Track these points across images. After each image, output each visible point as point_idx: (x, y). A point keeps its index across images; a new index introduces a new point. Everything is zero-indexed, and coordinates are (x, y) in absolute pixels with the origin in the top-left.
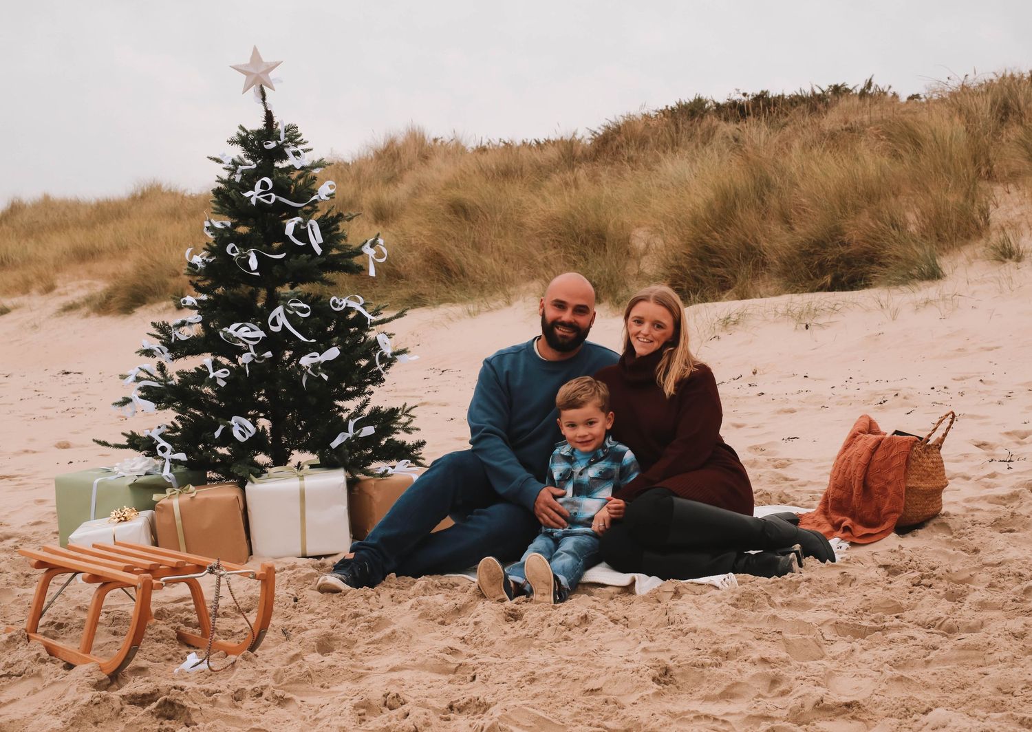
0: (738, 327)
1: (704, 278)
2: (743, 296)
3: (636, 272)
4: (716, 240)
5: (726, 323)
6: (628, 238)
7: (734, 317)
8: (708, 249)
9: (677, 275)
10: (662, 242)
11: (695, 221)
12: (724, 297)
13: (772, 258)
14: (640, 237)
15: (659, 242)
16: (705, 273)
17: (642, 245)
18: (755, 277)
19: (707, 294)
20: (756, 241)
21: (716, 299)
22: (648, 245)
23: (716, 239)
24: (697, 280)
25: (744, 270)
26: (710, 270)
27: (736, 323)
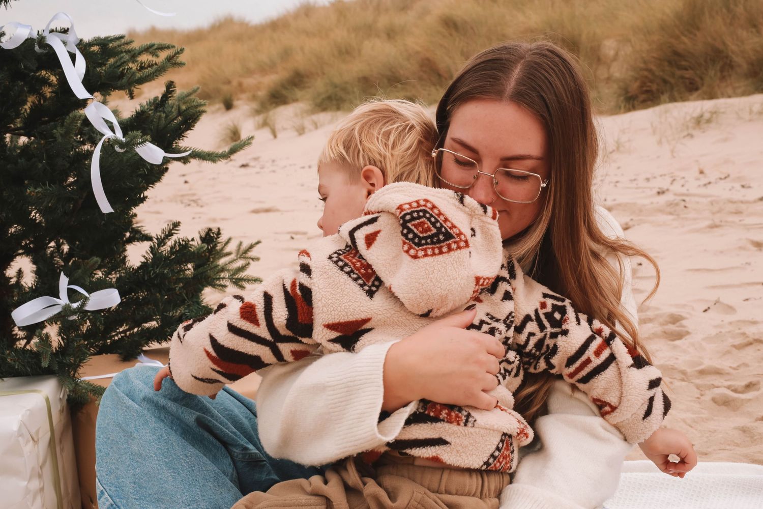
0: (713, 125)
1: (672, 81)
2: (711, 96)
3: (606, 76)
4: (686, 43)
5: (699, 121)
6: (599, 46)
7: (707, 116)
8: (676, 53)
9: (646, 77)
10: (630, 49)
11: (663, 28)
12: (691, 97)
13: (738, 59)
14: (609, 47)
15: (628, 49)
16: (673, 75)
17: (612, 53)
18: (723, 78)
19: (676, 94)
20: (724, 44)
21: (684, 99)
22: (617, 54)
23: (684, 43)
24: (665, 82)
25: (712, 73)
26: (679, 73)
27: (709, 121)
